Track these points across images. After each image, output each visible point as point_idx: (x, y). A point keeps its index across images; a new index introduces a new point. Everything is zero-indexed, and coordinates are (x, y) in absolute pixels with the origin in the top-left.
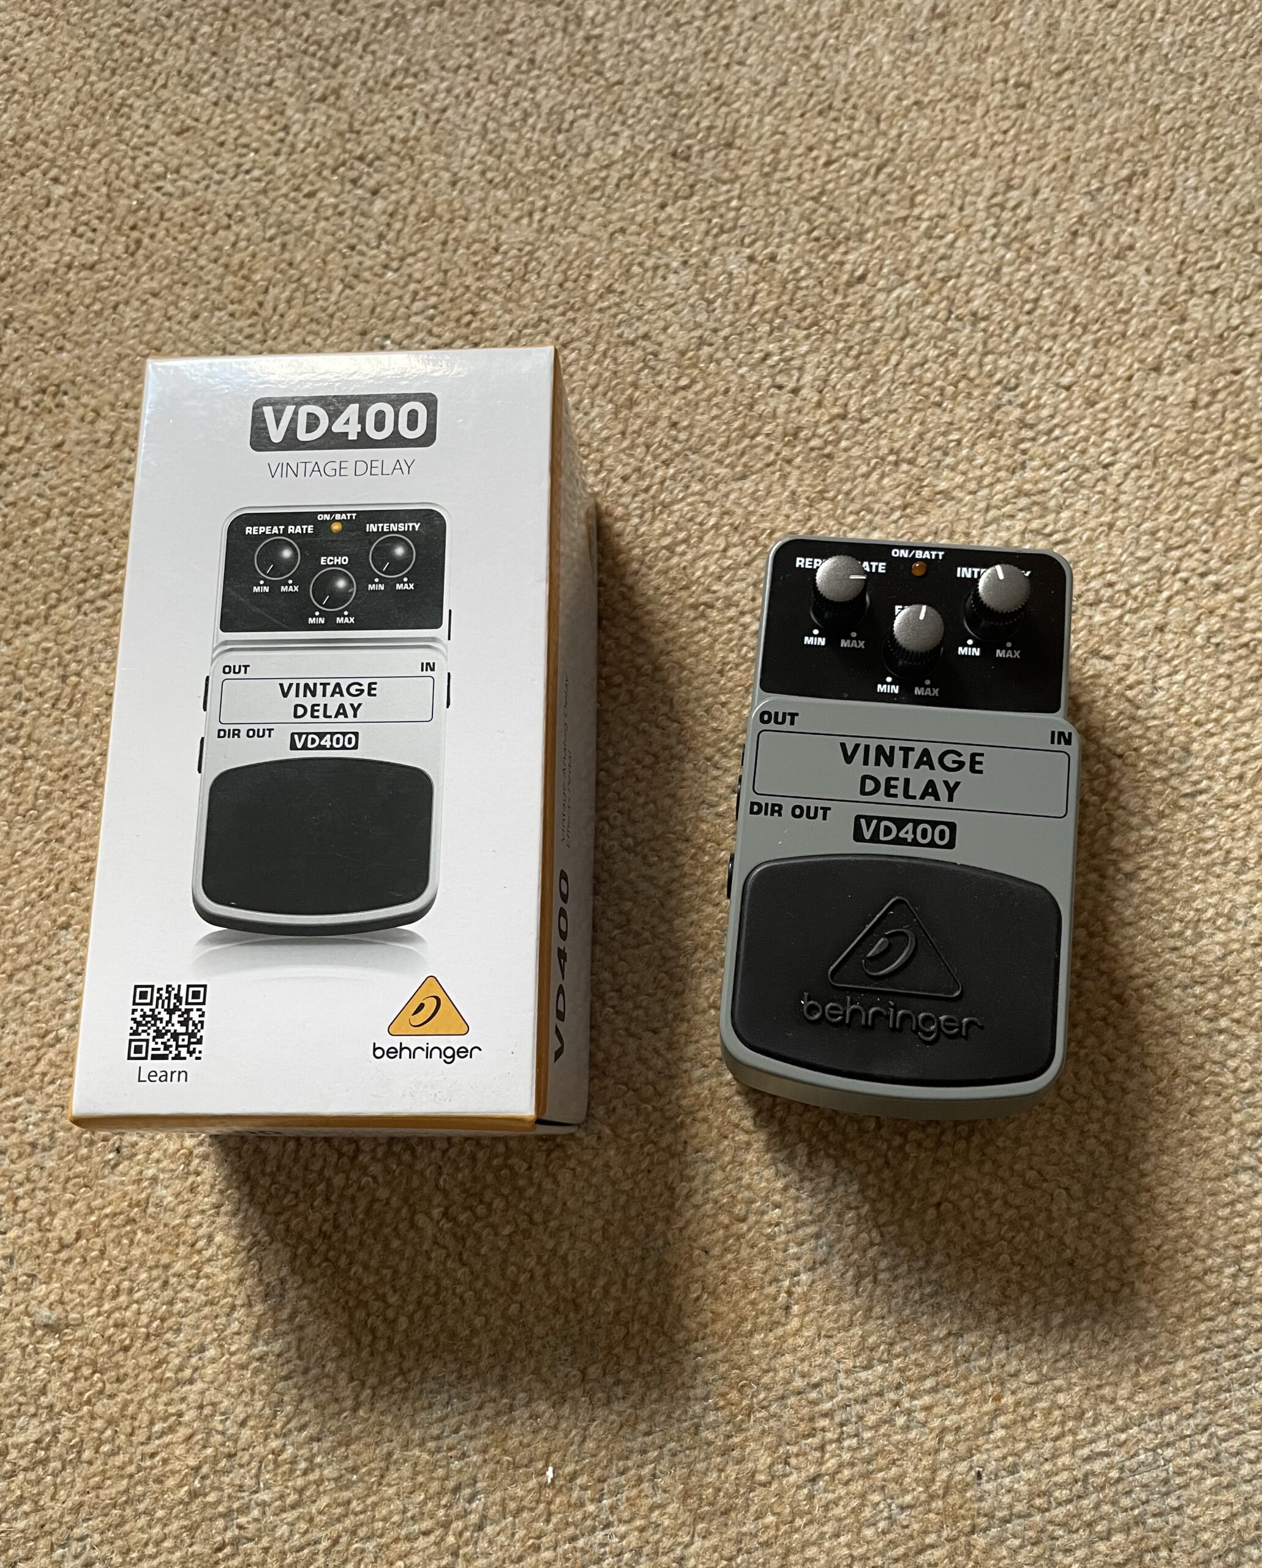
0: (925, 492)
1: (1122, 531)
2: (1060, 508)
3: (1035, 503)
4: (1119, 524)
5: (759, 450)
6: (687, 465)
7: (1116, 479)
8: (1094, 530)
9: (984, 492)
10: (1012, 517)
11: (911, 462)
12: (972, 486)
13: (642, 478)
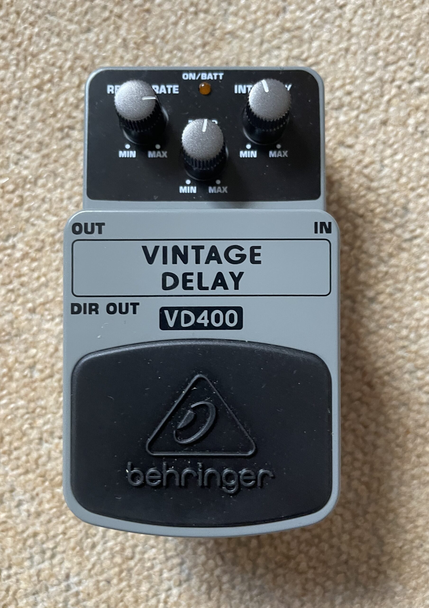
0: (218, 33)
1: (355, 54)
2: (312, 40)
3: (294, 37)
4: (353, 48)
5: (97, 10)
6: (47, 25)
7: (348, 15)
8: (335, 54)
9: (258, 31)
10: (279, 48)
11: (206, 11)
12: (250, 26)
13: (16, 36)
